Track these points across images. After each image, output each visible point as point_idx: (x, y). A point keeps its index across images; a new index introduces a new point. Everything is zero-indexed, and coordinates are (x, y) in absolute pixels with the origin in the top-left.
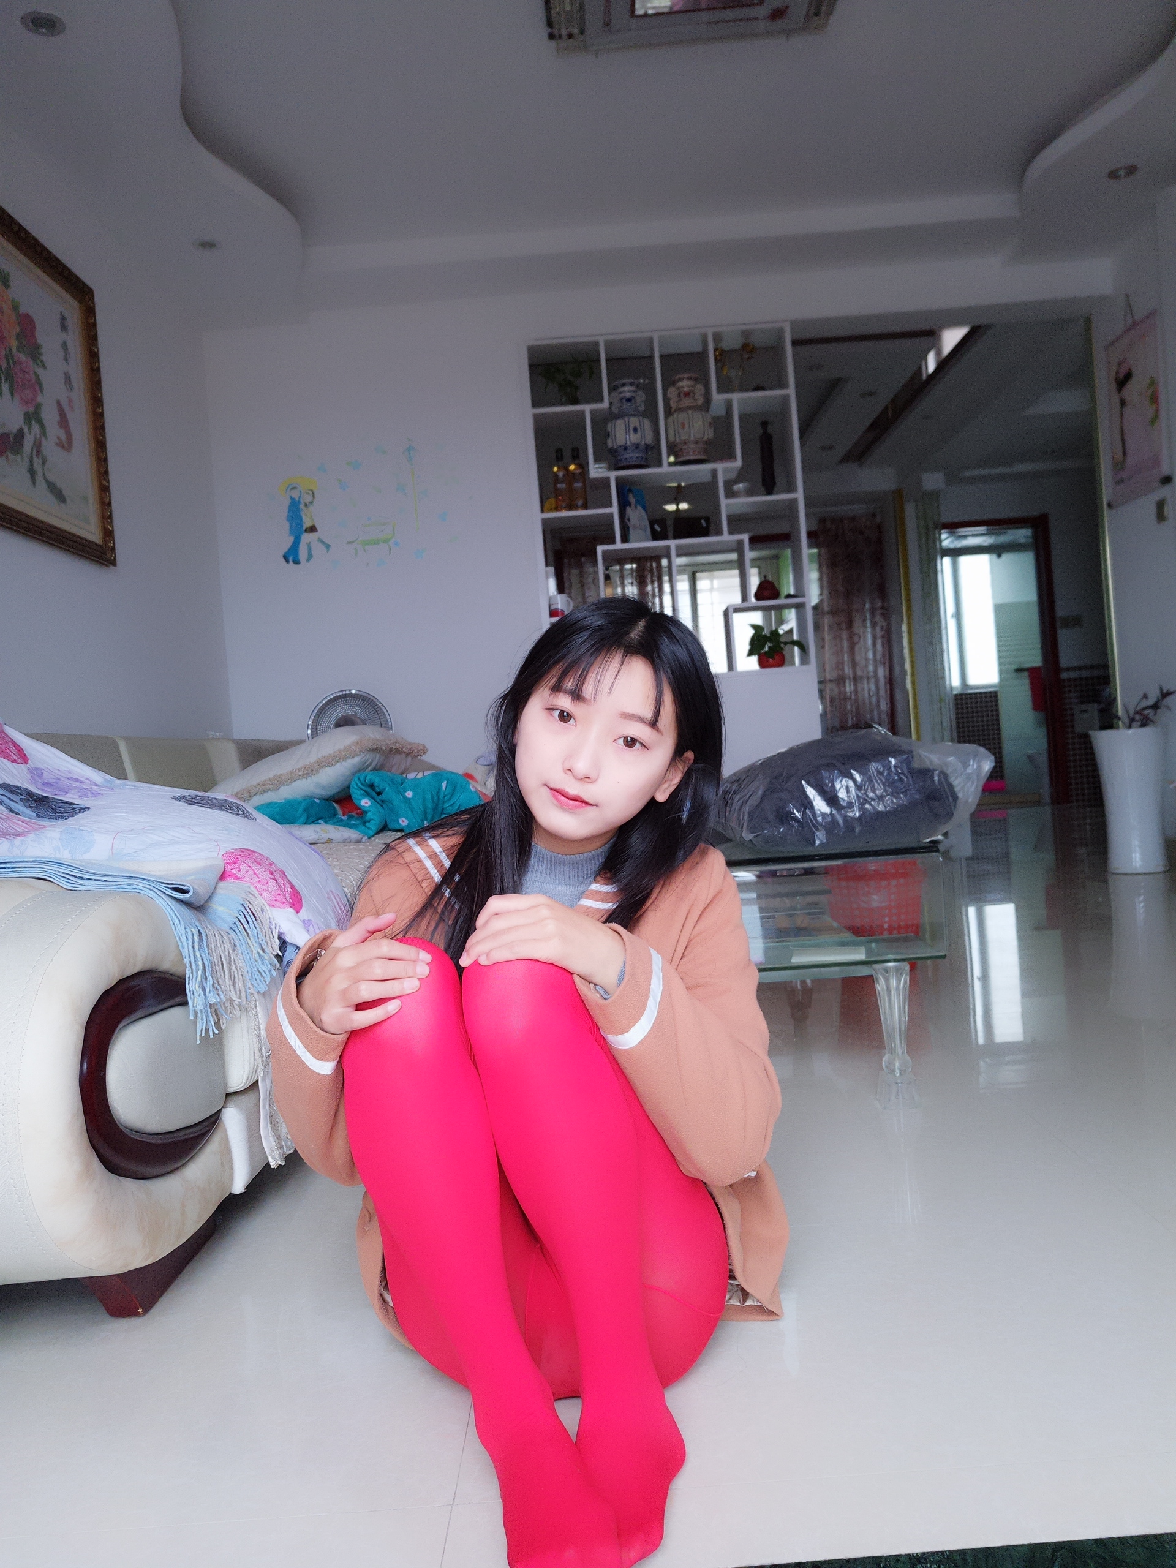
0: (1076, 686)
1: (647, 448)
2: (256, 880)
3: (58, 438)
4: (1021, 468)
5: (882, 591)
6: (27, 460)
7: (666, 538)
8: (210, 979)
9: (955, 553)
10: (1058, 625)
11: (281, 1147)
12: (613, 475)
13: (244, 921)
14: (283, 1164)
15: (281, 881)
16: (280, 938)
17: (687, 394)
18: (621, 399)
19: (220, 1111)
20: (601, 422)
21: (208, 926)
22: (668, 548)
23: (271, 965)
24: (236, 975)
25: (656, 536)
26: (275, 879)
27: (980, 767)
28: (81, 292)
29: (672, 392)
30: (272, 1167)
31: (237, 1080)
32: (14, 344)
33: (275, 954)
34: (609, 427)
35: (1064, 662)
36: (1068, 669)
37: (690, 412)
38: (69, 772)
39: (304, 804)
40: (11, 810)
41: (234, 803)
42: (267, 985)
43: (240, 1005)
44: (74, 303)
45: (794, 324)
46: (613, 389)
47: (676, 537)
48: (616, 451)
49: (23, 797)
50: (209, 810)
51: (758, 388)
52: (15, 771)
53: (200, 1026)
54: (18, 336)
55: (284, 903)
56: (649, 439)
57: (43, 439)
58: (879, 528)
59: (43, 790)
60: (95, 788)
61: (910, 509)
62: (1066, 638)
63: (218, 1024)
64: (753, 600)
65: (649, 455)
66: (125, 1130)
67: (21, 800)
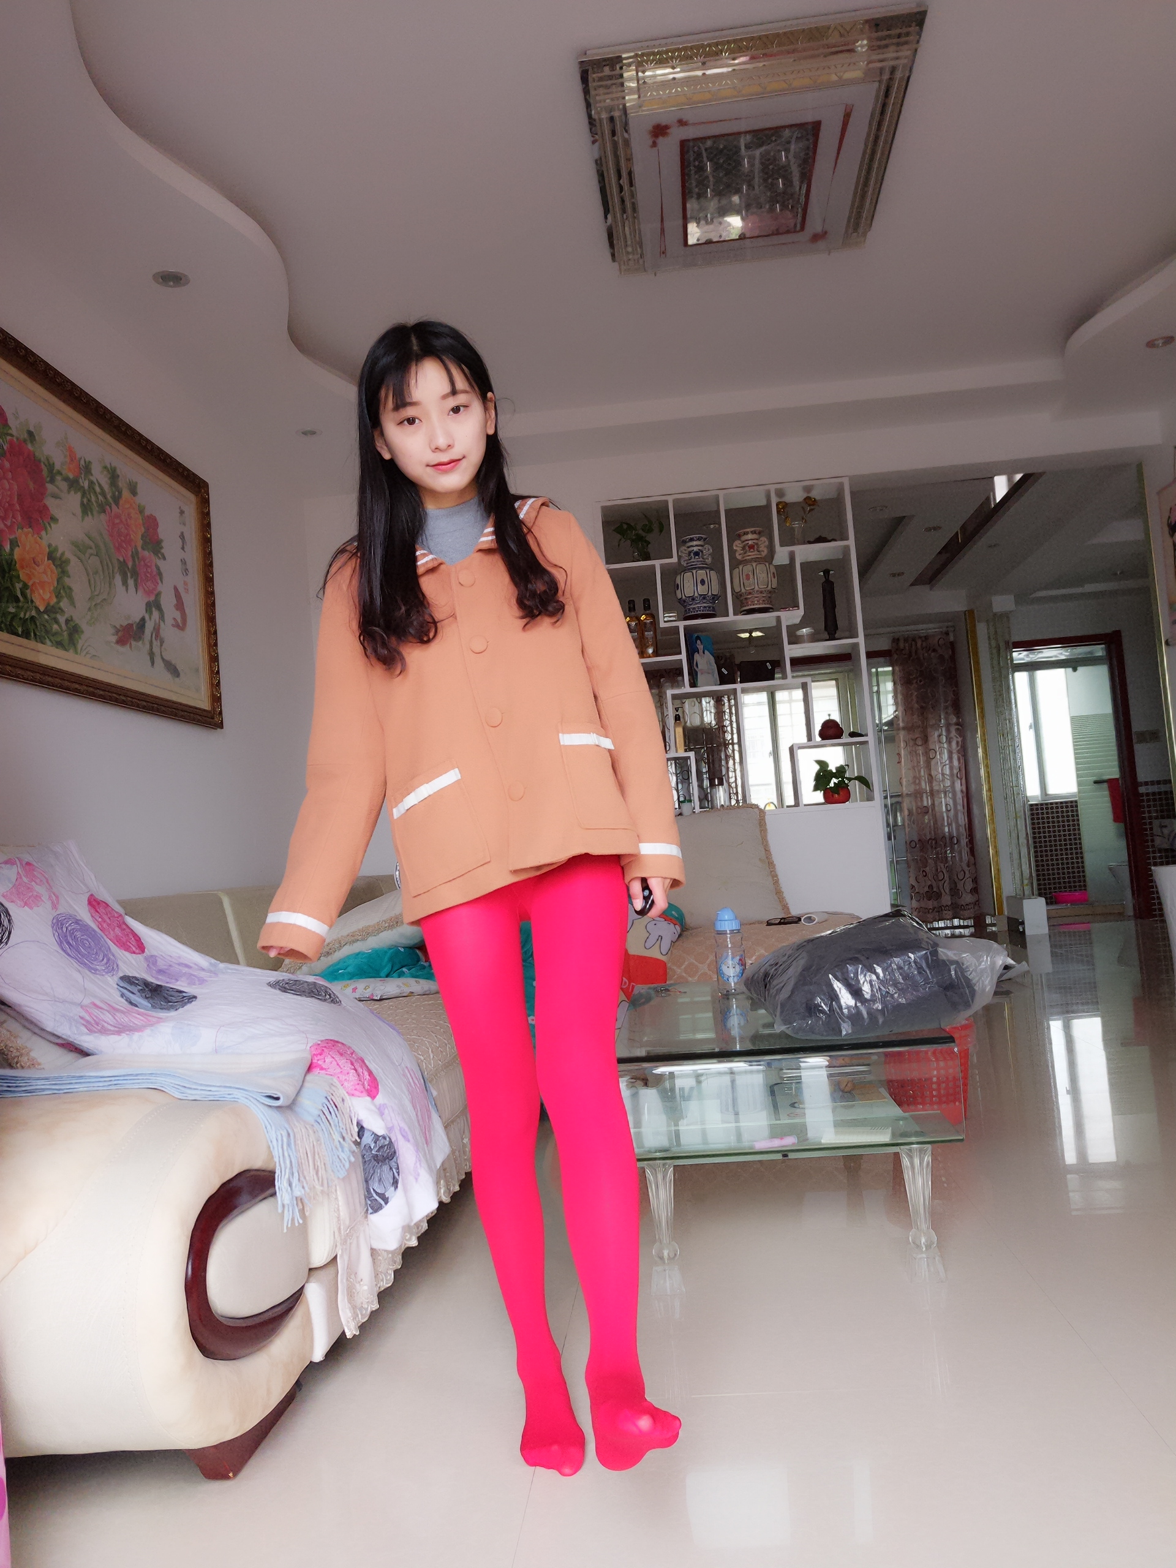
0: (1154, 800)
1: (715, 597)
2: (339, 1070)
3: (175, 619)
4: (1089, 588)
5: (957, 707)
6: (148, 646)
7: (734, 682)
8: (296, 1175)
9: (1032, 667)
10: (1134, 737)
11: (354, 1319)
12: (682, 624)
13: (327, 1113)
14: (358, 1333)
15: (360, 1070)
16: (358, 1124)
17: (751, 547)
18: (690, 552)
19: (303, 1287)
20: (670, 574)
21: (296, 1123)
22: (735, 690)
23: (350, 1151)
24: (319, 1163)
25: (723, 680)
26: (355, 1070)
27: (993, 963)
28: (196, 485)
29: (737, 545)
30: (348, 1337)
31: (319, 1257)
32: (140, 543)
33: (354, 1140)
34: (678, 581)
35: (1142, 775)
36: (1146, 783)
37: (754, 564)
38: (179, 957)
39: (388, 955)
40: (131, 1003)
41: (323, 986)
42: (347, 1171)
43: (322, 1192)
44: (192, 497)
45: (852, 478)
46: (681, 543)
47: (741, 682)
48: (684, 601)
49: (140, 988)
50: (299, 997)
51: (821, 540)
52: (134, 963)
53: (287, 1216)
54: (142, 536)
55: (362, 1092)
56: (715, 590)
57: (162, 623)
58: (952, 645)
59: (158, 979)
60: (202, 974)
61: (982, 629)
62: (1142, 752)
63: (302, 1211)
64: (818, 739)
65: (715, 605)
66: (220, 1319)
67: (139, 991)
